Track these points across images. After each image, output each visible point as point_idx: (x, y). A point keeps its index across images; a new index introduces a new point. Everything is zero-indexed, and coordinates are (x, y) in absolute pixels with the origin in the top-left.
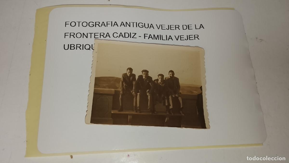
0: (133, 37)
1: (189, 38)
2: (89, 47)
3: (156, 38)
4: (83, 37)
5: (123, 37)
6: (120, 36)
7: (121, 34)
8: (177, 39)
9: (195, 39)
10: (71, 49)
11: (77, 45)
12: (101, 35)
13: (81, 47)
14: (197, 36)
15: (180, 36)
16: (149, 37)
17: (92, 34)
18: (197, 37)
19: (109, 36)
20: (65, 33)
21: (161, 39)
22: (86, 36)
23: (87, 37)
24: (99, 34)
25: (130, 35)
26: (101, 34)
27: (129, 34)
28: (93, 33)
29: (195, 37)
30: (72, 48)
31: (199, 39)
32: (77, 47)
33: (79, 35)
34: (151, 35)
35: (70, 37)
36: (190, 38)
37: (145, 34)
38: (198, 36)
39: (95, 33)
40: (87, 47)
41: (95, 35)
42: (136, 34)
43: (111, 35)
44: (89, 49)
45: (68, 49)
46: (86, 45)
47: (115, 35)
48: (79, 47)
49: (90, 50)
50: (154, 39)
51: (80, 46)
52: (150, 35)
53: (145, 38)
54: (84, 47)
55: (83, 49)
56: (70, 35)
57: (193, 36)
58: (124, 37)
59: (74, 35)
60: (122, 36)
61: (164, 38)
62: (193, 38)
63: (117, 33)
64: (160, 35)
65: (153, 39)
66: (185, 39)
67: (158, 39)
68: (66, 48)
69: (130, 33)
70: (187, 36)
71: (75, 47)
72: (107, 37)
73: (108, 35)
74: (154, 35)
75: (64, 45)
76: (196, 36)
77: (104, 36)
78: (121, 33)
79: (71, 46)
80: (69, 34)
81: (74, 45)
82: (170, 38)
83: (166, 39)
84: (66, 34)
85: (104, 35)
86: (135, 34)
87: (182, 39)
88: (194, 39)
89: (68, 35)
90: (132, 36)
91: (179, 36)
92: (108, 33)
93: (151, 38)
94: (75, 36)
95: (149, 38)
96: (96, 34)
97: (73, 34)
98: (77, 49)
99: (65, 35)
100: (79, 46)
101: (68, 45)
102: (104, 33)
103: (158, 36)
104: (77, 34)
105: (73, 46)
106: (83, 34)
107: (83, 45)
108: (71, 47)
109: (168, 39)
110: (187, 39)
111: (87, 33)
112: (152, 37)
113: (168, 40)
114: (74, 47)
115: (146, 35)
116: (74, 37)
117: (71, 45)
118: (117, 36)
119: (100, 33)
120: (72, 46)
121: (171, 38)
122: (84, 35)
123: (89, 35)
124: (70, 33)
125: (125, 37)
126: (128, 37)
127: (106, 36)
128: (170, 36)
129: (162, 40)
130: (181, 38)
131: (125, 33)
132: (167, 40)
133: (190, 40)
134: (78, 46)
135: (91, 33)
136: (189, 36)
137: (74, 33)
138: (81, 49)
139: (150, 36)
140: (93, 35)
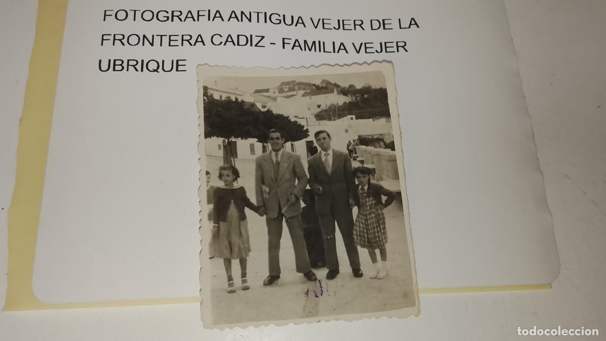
0: (256, 46)
1: (384, 47)
2: (157, 65)
3: (310, 48)
4: (143, 45)
5: (234, 44)
6: (227, 41)
7: (230, 38)
8: (358, 50)
9: (398, 51)
10: (114, 70)
11: (130, 61)
12: (184, 39)
13: (139, 67)
14: (403, 44)
15: (365, 44)
16: (294, 46)
17: (163, 37)
18: (402, 46)
19: (202, 41)
20: (103, 35)
21: (320, 51)
22: (151, 42)
23: (152, 44)
24: (180, 38)
25: (249, 40)
26: (186, 38)
27: (247, 38)
28: (166, 36)
29: (398, 47)
30: (118, 68)
31: (406, 51)
32: (128, 65)
33: (134, 40)
34: (298, 42)
35: (114, 45)
36: (386, 47)
37: (284, 39)
38: (405, 45)
39: (170, 36)
40: (153, 66)
41: (170, 40)
42: (263, 37)
43: (207, 40)
44: (155, 71)
45: (108, 70)
46: (149, 61)
47: (217, 40)
48: (133, 66)
49: (158, 72)
50: (305, 50)
51: (136, 65)
52: (297, 40)
53: (284, 48)
54: (144, 65)
55: (142, 71)
56: (114, 39)
57: (394, 45)
58: (236, 44)
59: (123, 39)
60: (233, 41)
61: (329, 47)
62: (395, 49)
63: (221, 36)
64: (319, 42)
65: (303, 48)
66: (377, 51)
67: (315, 51)
68: (104, 67)
69: (251, 36)
70: (381, 44)
71: (125, 65)
72: (197, 43)
73: (199, 39)
74: (305, 42)
75: (100, 61)
76: (399, 44)
77: (190, 41)
78: (229, 35)
79: (116, 64)
80: (111, 38)
81: (123, 62)
82: (342, 47)
83: (332, 51)
84: (105, 37)
85: (191, 39)
86: (261, 38)
87: (368, 50)
88: (396, 51)
89: (109, 40)
90: (254, 43)
91: (361, 44)
92: (200, 35)
93: (299, 48)
94: (125, 41)
95: (293, 49)
96: (172, 38)
97: (121, 37)
98: (128, 70)
99: (103, 40)
100: (135, 63)
101: (110, 61)
102: (191, 36)
103: (314, 42)
104: (129, 36)
105: (120, 62)
106: (144, 36)
107: (143, 61)
108: (114, 65)
109: (336, 50)
110: (379, 51)
111: (153, 36)
112: (300, 46)
113: (338, 52)
114: (123, 65)
115: (286, 41)
116: (123, 44)
117: (115, 61)
118: (221, 43)
119: (183, 36)
120: (118, 63)
121: (345, 49)
122: (145, 39)
123: (157, 40)
124: (115, 35)
125: (238, 45)
126: (245, 45)
127: (197, 41)
128: (342, 44)
129: (324, 51)
130: (366, 48)
131: (238, 36)
132: (334, 52)
133: (386, 52)
134: (131, 63)
135: (161, 36)
136: (385, 43)
137: (123, 36)
138: (137, 70)
139: (297, 44)
140: (166, 40)
